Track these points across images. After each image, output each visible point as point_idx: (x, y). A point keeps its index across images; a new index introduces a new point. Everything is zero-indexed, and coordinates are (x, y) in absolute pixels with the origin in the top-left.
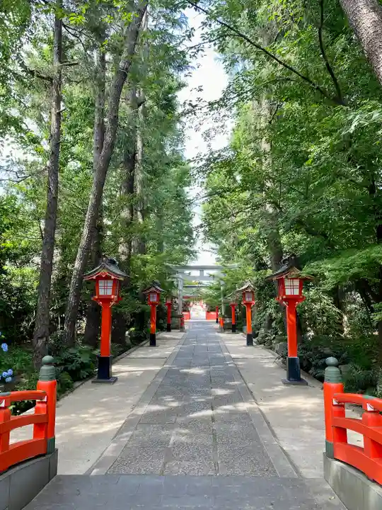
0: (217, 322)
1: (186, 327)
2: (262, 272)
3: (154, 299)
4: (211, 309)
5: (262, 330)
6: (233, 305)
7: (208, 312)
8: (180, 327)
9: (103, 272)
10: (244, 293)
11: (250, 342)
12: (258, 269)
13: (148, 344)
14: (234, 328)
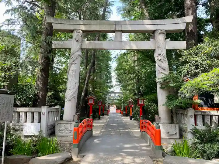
0: (120, 113)
1: (109, 115)
2: (135, 96)
3: (100, 104)
4: (118, 108)
5: (136, 115)
6: (126, 107)
7: (117, 109)
8: (107, 114)
9: (91, 97)
10: (130, 102)
11: (131, 119)
12: (134, 95)
13: (98, 119)
14: (127, 115)
